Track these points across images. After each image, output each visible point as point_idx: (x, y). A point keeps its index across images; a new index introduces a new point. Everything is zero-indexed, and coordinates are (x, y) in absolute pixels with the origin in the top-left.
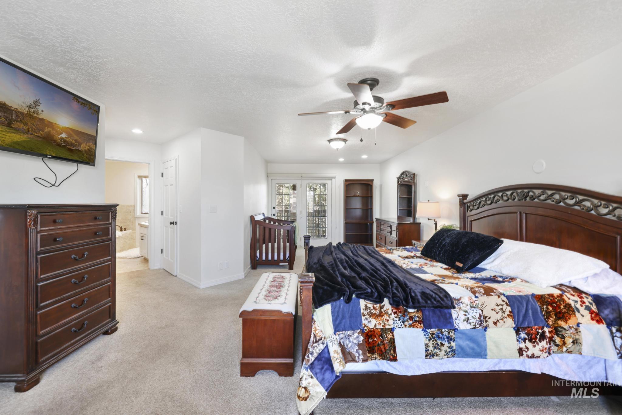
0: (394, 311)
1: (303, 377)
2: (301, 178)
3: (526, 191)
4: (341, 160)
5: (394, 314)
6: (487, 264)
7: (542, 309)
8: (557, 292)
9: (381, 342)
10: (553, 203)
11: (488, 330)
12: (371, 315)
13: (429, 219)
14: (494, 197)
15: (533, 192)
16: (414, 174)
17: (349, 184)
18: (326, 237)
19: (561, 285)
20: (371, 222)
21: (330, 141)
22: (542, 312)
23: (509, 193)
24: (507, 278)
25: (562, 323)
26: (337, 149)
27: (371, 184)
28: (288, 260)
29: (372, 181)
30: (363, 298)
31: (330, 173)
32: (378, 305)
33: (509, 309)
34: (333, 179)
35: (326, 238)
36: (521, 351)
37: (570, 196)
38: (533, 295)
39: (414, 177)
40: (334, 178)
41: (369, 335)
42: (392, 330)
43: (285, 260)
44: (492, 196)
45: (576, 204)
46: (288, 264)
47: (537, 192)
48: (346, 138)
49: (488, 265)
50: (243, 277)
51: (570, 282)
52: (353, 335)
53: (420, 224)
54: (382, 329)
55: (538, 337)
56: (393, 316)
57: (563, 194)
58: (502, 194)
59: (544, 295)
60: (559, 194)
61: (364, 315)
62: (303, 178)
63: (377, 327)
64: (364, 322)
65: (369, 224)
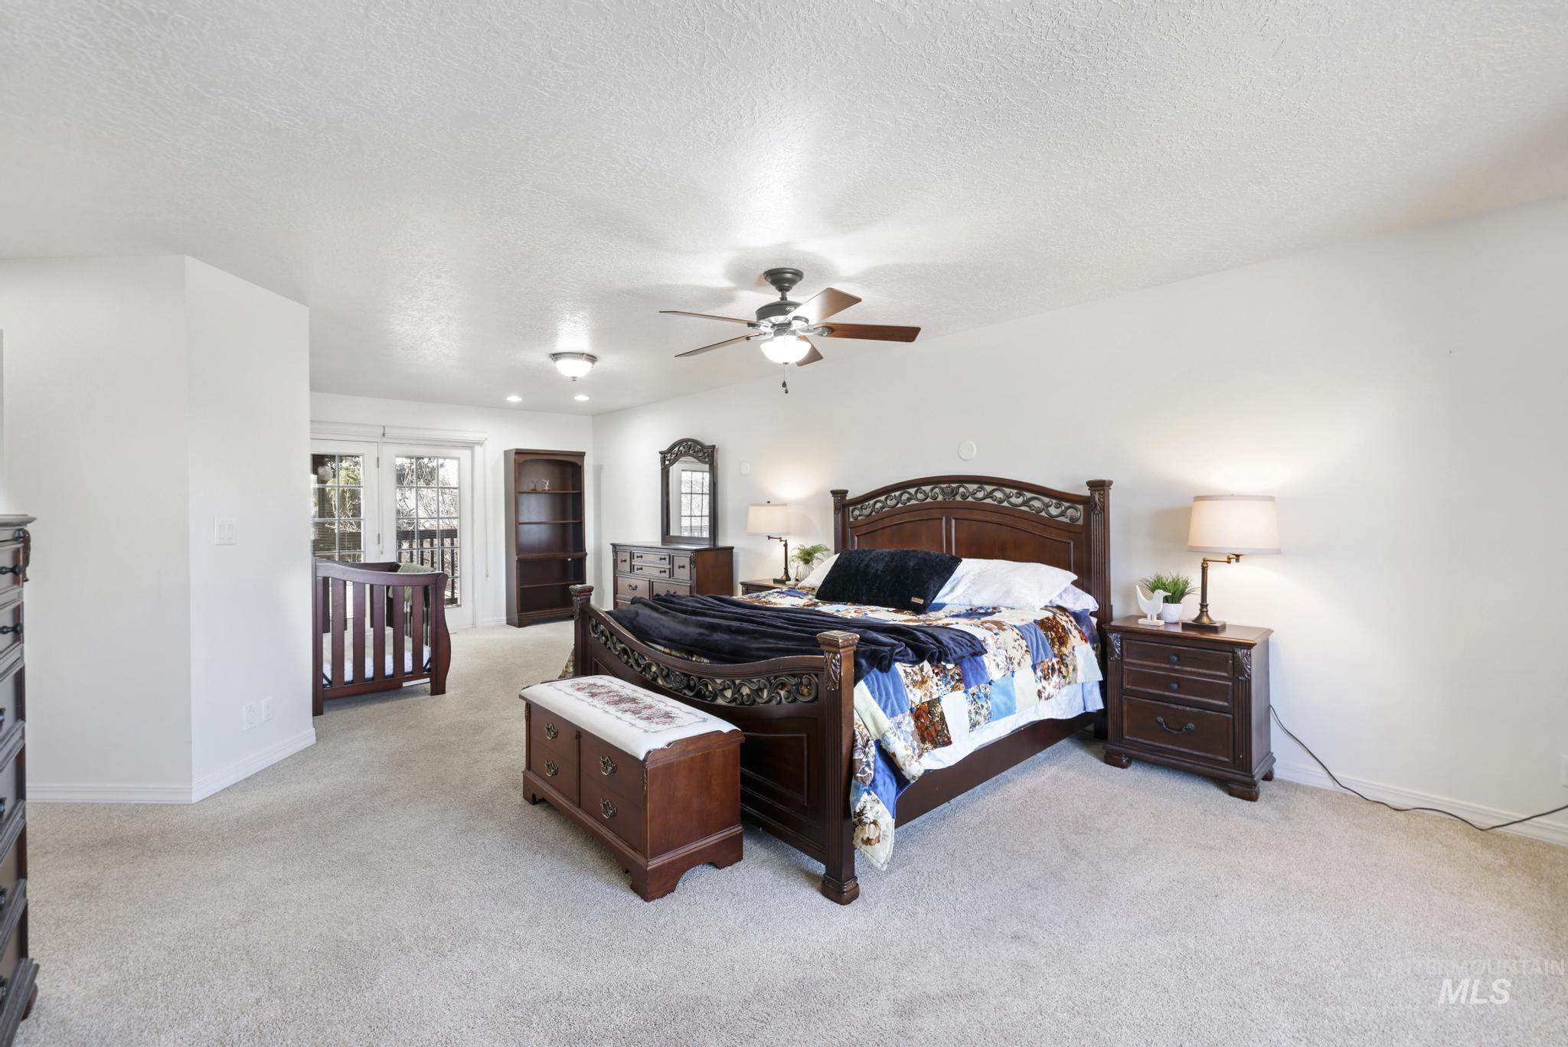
0: (936, 671)
1: (865, 807)
2: (378, 440)
3: (954, 485)
4: (514, 399)
5: (937, 676)
6: (944, 596)
7: (1047, 636)
8: (1050, 615)
9: (931, 721)
10: (995, 503)
11: (1016, 674)
12: (915, 683)
13: (769, 538)
14: (901, 495)
15: (965, 488)
16: (714, 446)
17: (522, 461)
18: (459, 603)
19: (1046, 606)
20: (579, 554)
21: (556, 356)
22: (1048, 640)
23: (927, 488)
24: (989, 609)
25: (1063, 649)
26: (574, 379)
27: (579, 463)
28: (429, 670)
29: (582, 455)
30: (900, 661)
31: (469, 428)
32: (917, 667)
33: (1024, 643)
34: (477, 449)
35: (459, 606)
36: (1039, 693)
37: (1017, 493)
38: (1035, 621)
39: (713, 452)
40: (481, 444)
41: (918, 714)
42: (938, 700)
43: (418, 671)
44: (897, 493)
45: (1024, 503)
46: (428, 680)
47: (972, 487)
48: (594, 355)
49: (947, 597)
50: (312, 740)
51: (1051, 602)
52: (904, 719)
53: (730, 550)
54: (929, 702)
55: (1050, 671)
56: (936, 679)
57: (1008, 490)
58: (915, 489)
59: (1043, 620)
60: (1001, 491)
61: (908, 687)
62: (384, 440)
63: (923, 701)
64: (911, 696)
65: (569, 560)
